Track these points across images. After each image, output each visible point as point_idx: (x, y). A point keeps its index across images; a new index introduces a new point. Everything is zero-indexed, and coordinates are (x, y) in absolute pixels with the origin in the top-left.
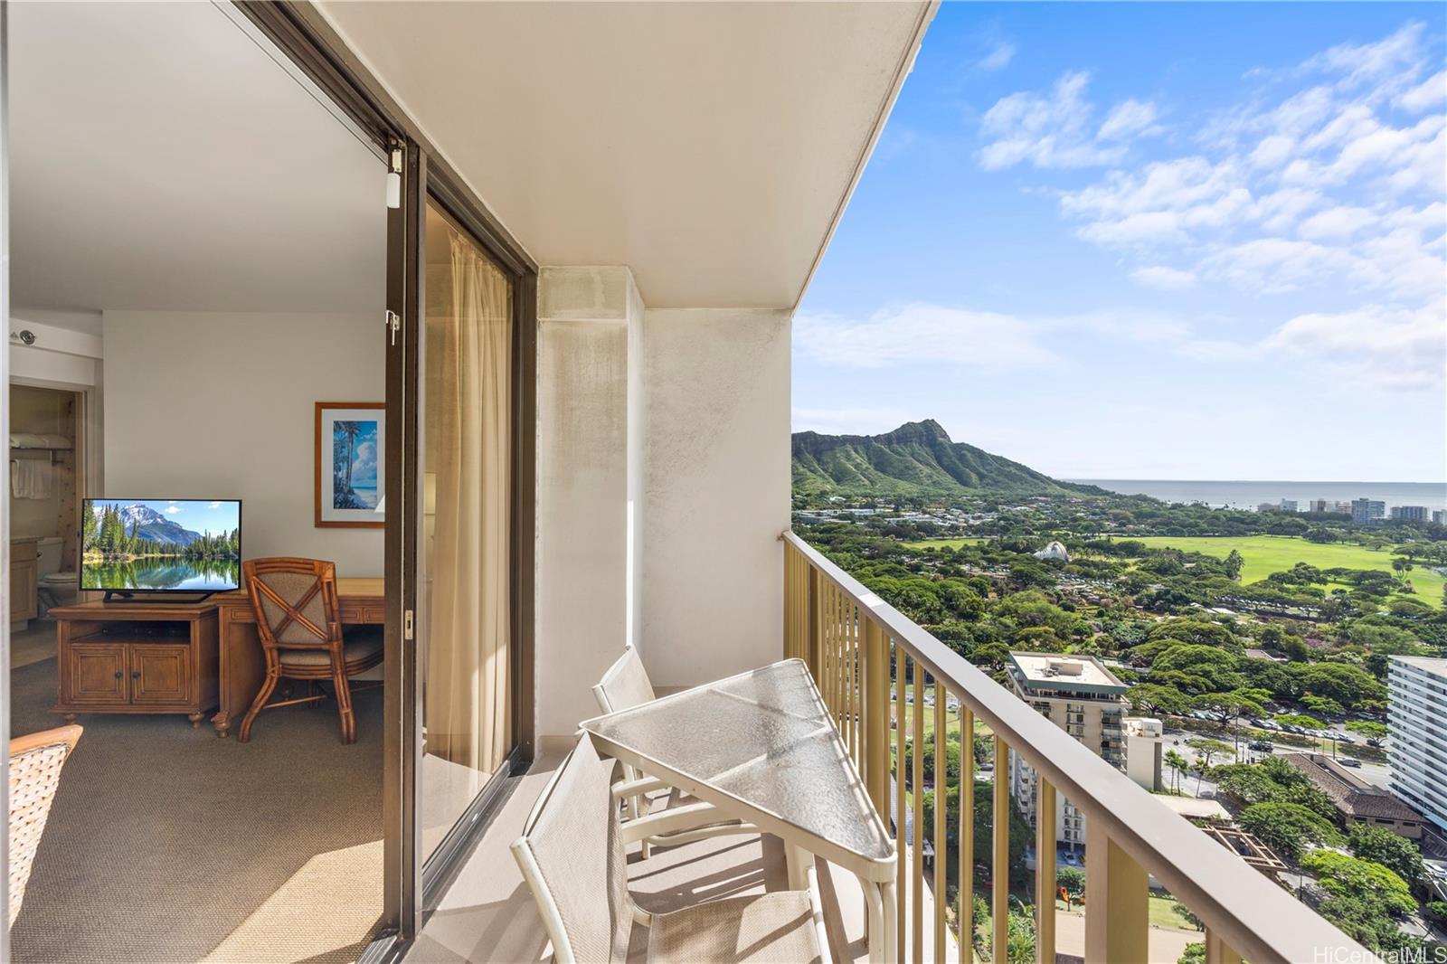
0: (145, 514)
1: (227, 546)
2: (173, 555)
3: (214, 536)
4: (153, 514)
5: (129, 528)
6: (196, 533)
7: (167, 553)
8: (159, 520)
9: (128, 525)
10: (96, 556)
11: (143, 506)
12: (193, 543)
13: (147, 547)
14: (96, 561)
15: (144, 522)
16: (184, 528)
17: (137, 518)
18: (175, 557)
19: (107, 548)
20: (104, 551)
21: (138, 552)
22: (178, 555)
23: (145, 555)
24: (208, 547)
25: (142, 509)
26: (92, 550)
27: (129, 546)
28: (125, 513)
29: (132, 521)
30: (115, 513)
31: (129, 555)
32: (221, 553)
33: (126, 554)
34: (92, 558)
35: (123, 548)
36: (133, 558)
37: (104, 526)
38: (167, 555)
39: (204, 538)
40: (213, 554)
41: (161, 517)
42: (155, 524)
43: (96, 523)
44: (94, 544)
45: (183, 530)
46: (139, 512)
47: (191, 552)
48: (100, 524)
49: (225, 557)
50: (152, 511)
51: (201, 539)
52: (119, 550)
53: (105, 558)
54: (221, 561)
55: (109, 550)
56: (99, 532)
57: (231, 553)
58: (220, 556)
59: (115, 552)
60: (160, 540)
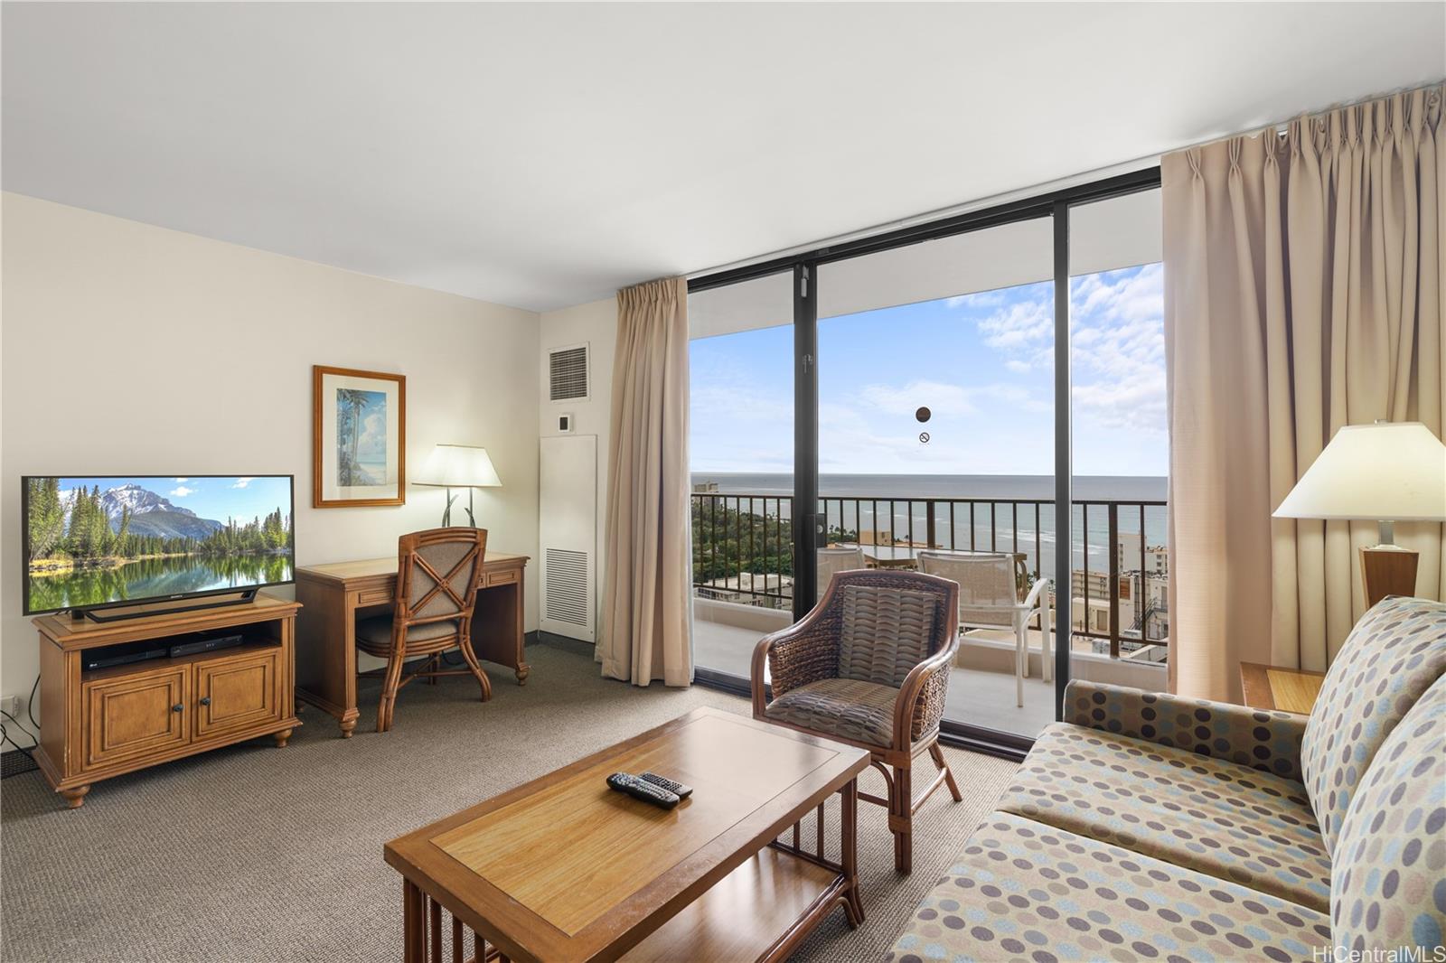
0: (140, 499)
1: (259, 538)
2: (183, 555)
3: (241, 525)
4: (153, 499)
5: (115, 519)
6: (216, 523)
7: (174, 552)
8: (162, 506)
9: (113, 515)
10: (61, 563)
11: (138, 488)
12: (212, 535)
13: (143, 544)
14: (61, 571)
15: (140, 510)
16: (199, 516)
17: (129, 504)
18: (186, 557)
19: (80, 550)
20: (75, 555)
21: (129, 553)
22: (190, 554)
23: (141, 557)
24: (233, 540)
25: (135, 492)
26: (56, 556)
27: (116, 546)
28: (110, 497)
29: (120, 509)
30: (94, 499)
31: (117, 558)
32: (251, 547)
33: (111, 558)
34: (55, 567)
35: (106, 548)
36: (122, 562)
37: (76, 517)
38: (173, 555)
39: (227, 528)
40: (241, 549)
41: (165, 502)
42: (156, 512)
43: (62, 515)
44: (58, 547)
45: (199, 520)
46: (131, 496)
47: (209, 547)
48: (68, 515)
49: (257, 552)
50: (151, 494)
51: (224, 530)
52: (99, 552)
53: (76, 566)
54: (251, 558)
55: (83, 554)
56: (68, 526)
57: (265, 546)
58: (250, 552)
59: (92, 555)
60: (163, 534)
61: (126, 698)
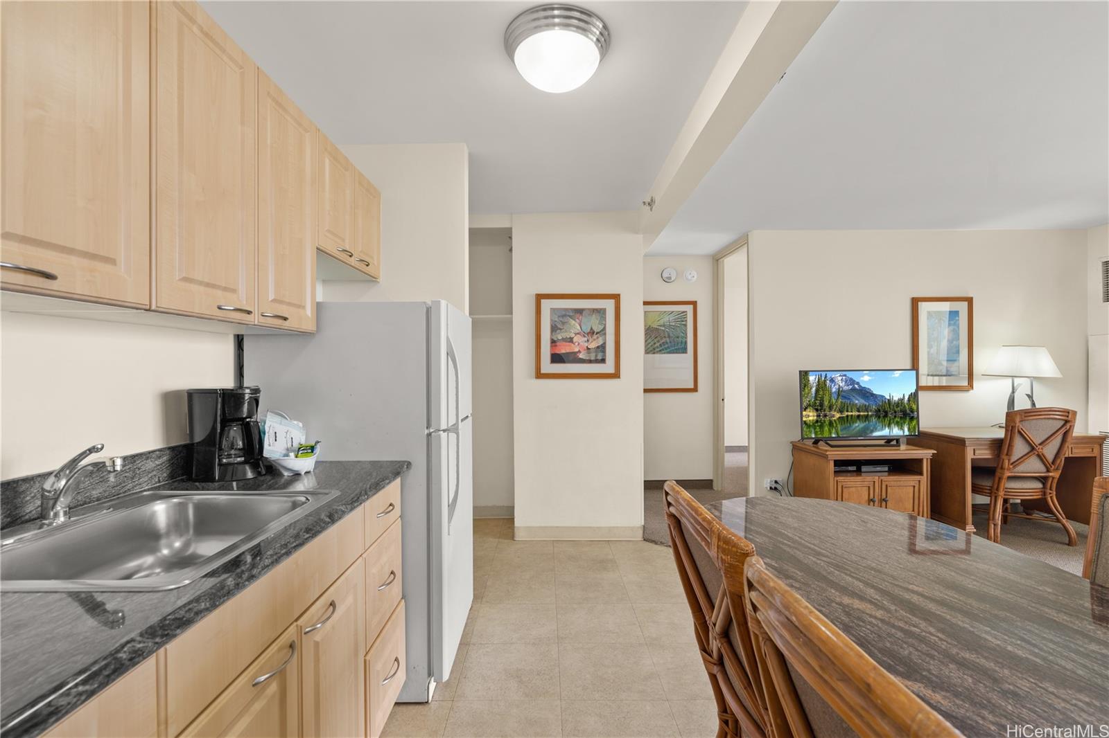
0: (846, 382)
1: (905, 407)
2: (866, 413)
3: (896, 399)
4: (852, 382)
5: (835, 392)
6: (883, 396)
7: (862, 412)
8: (856, 386)
9: (834, 390)
10: (811, 414)
11: (845, 375)
12: (881, 404)
13: (847, 407)
14: (811, 418)
15: (846, 388)
16: (875, 392)
17: (841, 385)
18: (868, 415)
19: (819, 408)
20: (817, 410)
21: (841, 411)
22: (870, 413)
23: (846, 413)
24: (892, 407)
25: (844, 378)
26: (809, 410)
27: (835, 407)
28: (832, 380)
29: (837, 387)
30: (825, 381)
31: (835, 413)
32: (901, 411)
33: (833, 413)
34: (809, 416)
35: (831, 408)
36: (838, 415)
37: (817, 391)
38: (862, 413)
39: (888, 400)
40: (895, 412)
41: (858, 383)
42: (854, 390)
43: (811, 389)
44: (810, 405)
45: (874, 394)
46: (842, 380)
47: (879, 411)
48: (814, 389)
49: (904, 415)
50: (851, 379)
51: (887, 401)
52: (827, 409)
53: (817, 416)
54: (901, 417)
55: (821, 410)
56: (814, 395)
57: (908, 411)
58: (900, 414)
59: (824, 411)
60: (857, 402)
61: (851, 489)
